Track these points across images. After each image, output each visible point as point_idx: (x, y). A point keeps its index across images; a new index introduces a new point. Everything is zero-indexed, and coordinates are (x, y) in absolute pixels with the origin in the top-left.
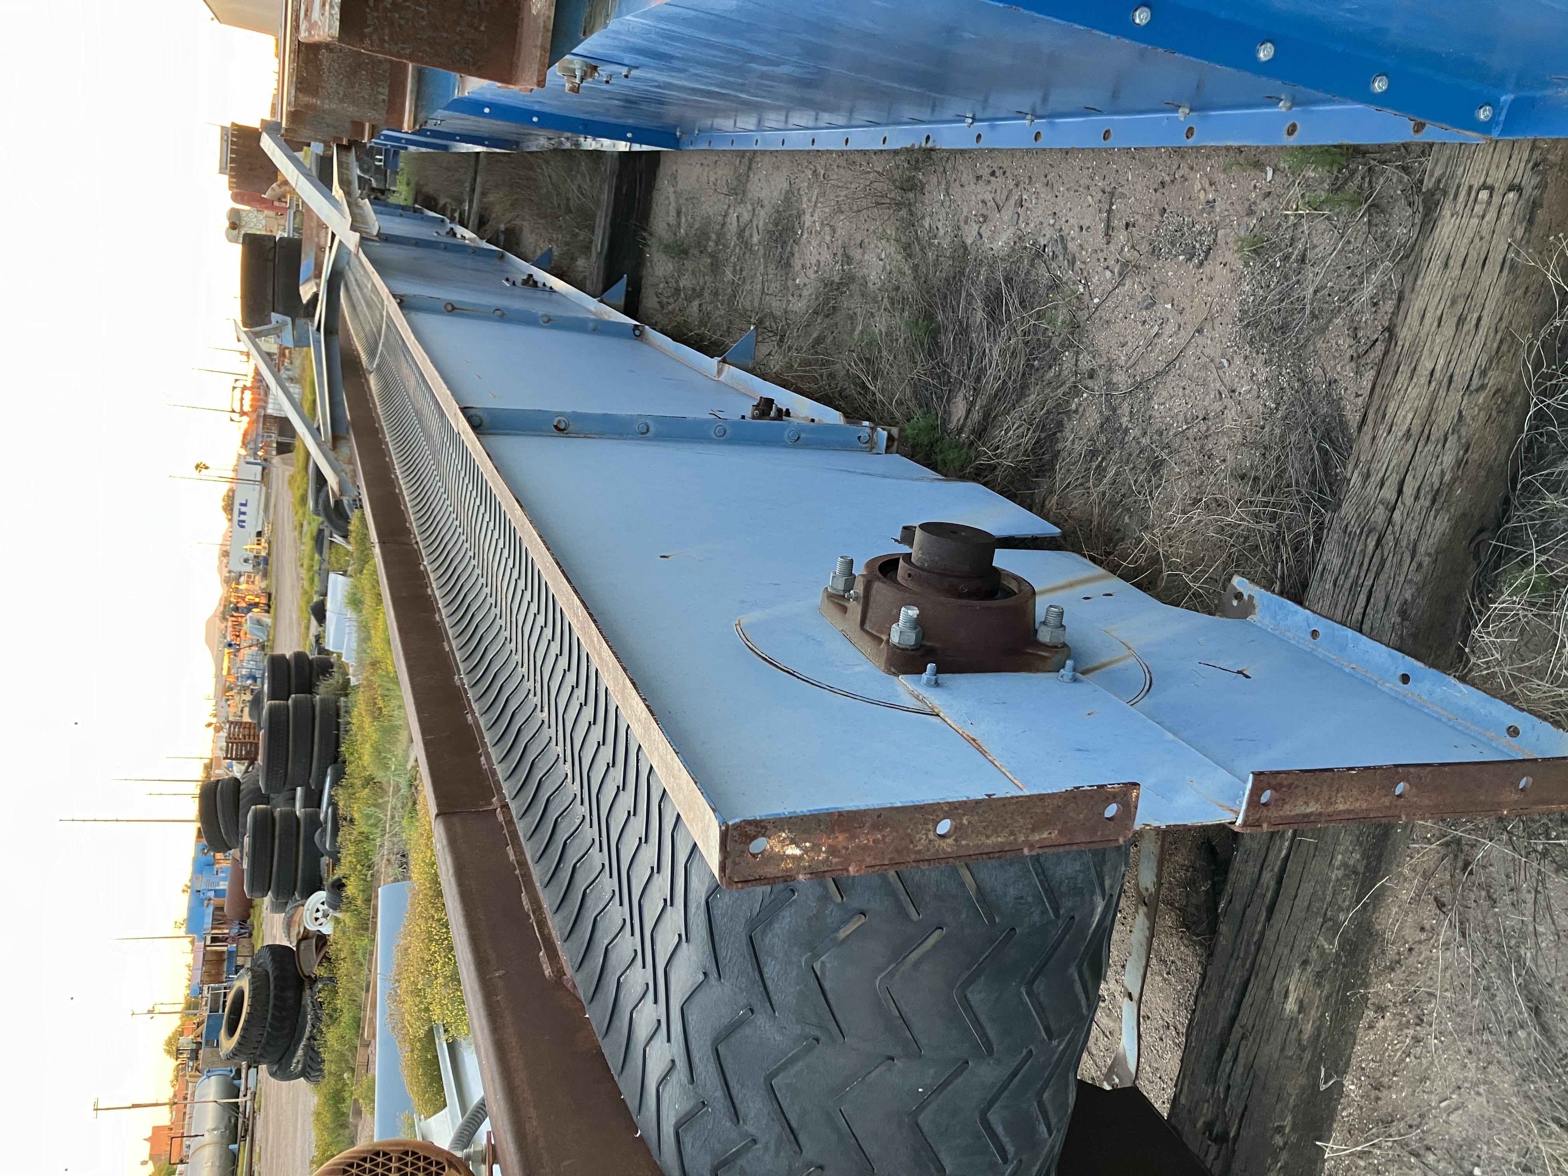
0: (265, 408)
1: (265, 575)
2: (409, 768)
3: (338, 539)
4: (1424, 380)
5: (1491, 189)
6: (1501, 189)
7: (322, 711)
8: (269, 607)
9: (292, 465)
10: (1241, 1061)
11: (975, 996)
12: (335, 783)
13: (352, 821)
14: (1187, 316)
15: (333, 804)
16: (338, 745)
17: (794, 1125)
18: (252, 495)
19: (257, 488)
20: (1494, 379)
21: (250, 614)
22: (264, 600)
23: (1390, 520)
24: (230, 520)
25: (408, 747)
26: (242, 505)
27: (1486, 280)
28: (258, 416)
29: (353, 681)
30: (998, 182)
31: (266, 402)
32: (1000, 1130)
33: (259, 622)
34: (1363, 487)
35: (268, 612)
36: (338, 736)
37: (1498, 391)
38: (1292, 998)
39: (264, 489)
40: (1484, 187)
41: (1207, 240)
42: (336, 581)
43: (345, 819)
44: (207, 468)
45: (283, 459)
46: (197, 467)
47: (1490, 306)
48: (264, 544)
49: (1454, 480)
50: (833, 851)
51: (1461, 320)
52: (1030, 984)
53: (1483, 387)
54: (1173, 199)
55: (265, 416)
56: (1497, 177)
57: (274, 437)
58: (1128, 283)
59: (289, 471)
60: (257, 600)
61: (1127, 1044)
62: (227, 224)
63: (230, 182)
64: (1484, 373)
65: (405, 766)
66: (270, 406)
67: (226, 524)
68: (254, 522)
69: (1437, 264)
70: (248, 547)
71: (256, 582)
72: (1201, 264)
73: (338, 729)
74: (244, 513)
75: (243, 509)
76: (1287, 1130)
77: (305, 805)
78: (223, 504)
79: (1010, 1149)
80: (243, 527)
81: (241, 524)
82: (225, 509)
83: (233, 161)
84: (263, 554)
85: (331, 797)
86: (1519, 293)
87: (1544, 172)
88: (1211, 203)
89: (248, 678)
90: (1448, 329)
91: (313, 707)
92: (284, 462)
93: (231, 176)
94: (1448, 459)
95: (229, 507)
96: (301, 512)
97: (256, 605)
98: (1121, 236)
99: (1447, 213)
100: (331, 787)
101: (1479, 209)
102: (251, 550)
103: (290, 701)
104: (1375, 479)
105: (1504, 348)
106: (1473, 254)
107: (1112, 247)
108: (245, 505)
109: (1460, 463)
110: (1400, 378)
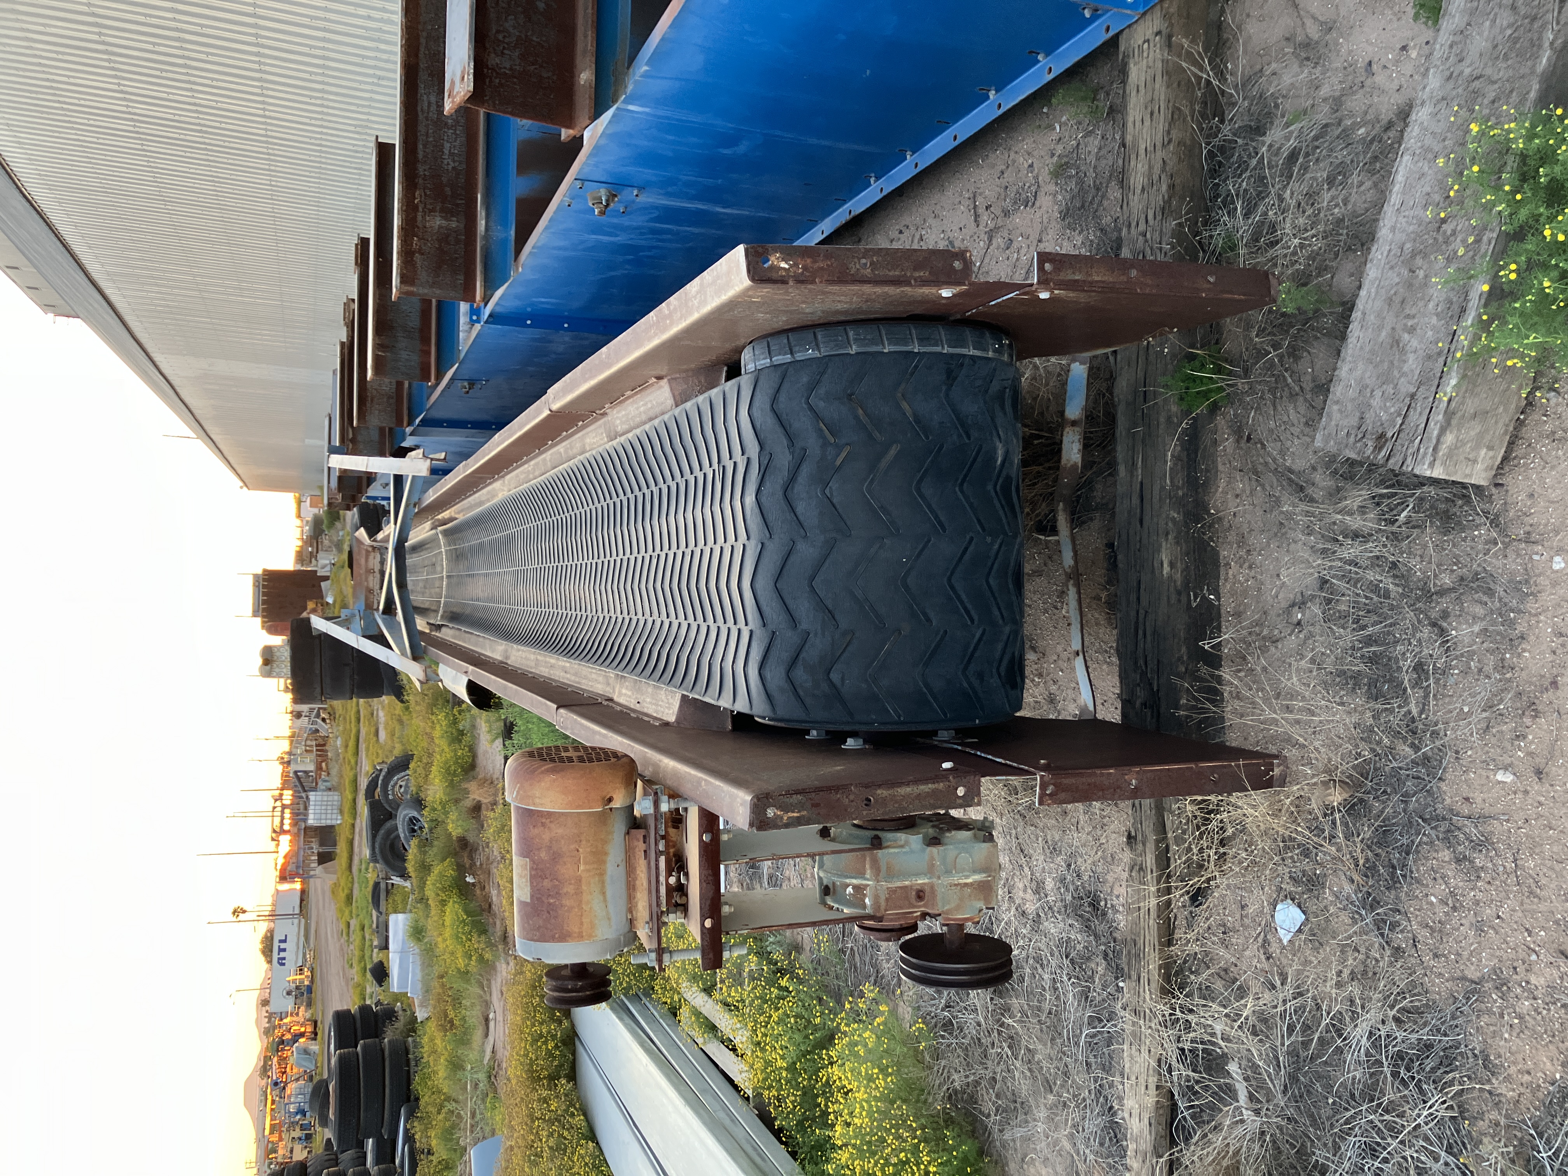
0: (305, 820)
1: (309, 1005)
2: (486, 1062)
3: (396, 880)
4: (1143, 156)
5: (1148, 41)
6: (1151, 38)
7: (390, 1055)
8: (316, 1034)
9: (335, 873)
10: (1148, 633)
11: (928, 491)
12: (410, 1115)
13: (430, 1152)
14: (1031, 238)
15: (409, 1139)
16: (409, 1082)
17: (830, 607)
18: (290, 929)
19: (296, 921)
20: (1175, 134)
21: (296, 1045)
22: (309, 1029)
23: (1146, 241)
24: (270, 962)
25: (483, 1043)
26: (281, 941)
27: (1157, 86)
28: (299, 830)
29: (420, 1015)
30: (907, 233)
31: (306, 815)
32: (964, 597)
33: (306, 1052)
34: (1129, 233)
35: (315, 1039)
36: (408, 1072)
37: (1179, 143)
38: (1165, 565)
39: (303, 921)
40: (1144, 42)
41: (1033, 189)
42: (396, 922)
43: (423, 1152)
44: (244, 912)
45: (325, 868)
46: (234, 912)
47: (1162, 97)
48: (307, 972)
49: (1170, 198)
50: (805, 268)
51: (1152, 114)
52: (962, 484)
53: (1170, 141)
54: (1010, 177)
55: (306, 829)
56: (1149, 34)
57: (316, 847)
58: (994, 242)
59: (331, 880)
60: (303, 1029)
61: (1085, 696)
62: (260, 661)
63: (263, 622)
64: (1169, 132)
65: (482, 1061)
66: (311, 816)
67: (266, 966)
68: (292, 956)
69: (1134, 93)
70: (291, 978)
71: (301, 1014)
72: (1034, 204)
73: (408, 1065)
74: (284, 950)
75: (283, 946)
76: (1185, 658)
77: (378, 1161)
78: (260, 946)
79: (976, 617)
80: (284, 964)
81: (281, 962)
82: (264, 952)
83: (264, 602)
84: (306, 983)
85: (406, 1131)
86: (1175, 85)
87: (1170, 18)
88: (1031, 166)
89: (297, 1113)
90: (1147, 123)
91: (382, 1051)
92: (327, 871)
93: (263, 617)
94: (1164, 188)
95: (267, 950)
96: (347, 913)
97: (302, 1035)
98: (985, 217)
99: (1132, 65)
100: (406, 1121)
101: (1145, 54)
102: (294, 981)
103: (359, 1048)
104: (1134, 224)
105: (1176, 117)
106: (1148, 79)
107: (981, 227)
108: (285, 941)
109: (1172, 187)
110: (1132, 163)
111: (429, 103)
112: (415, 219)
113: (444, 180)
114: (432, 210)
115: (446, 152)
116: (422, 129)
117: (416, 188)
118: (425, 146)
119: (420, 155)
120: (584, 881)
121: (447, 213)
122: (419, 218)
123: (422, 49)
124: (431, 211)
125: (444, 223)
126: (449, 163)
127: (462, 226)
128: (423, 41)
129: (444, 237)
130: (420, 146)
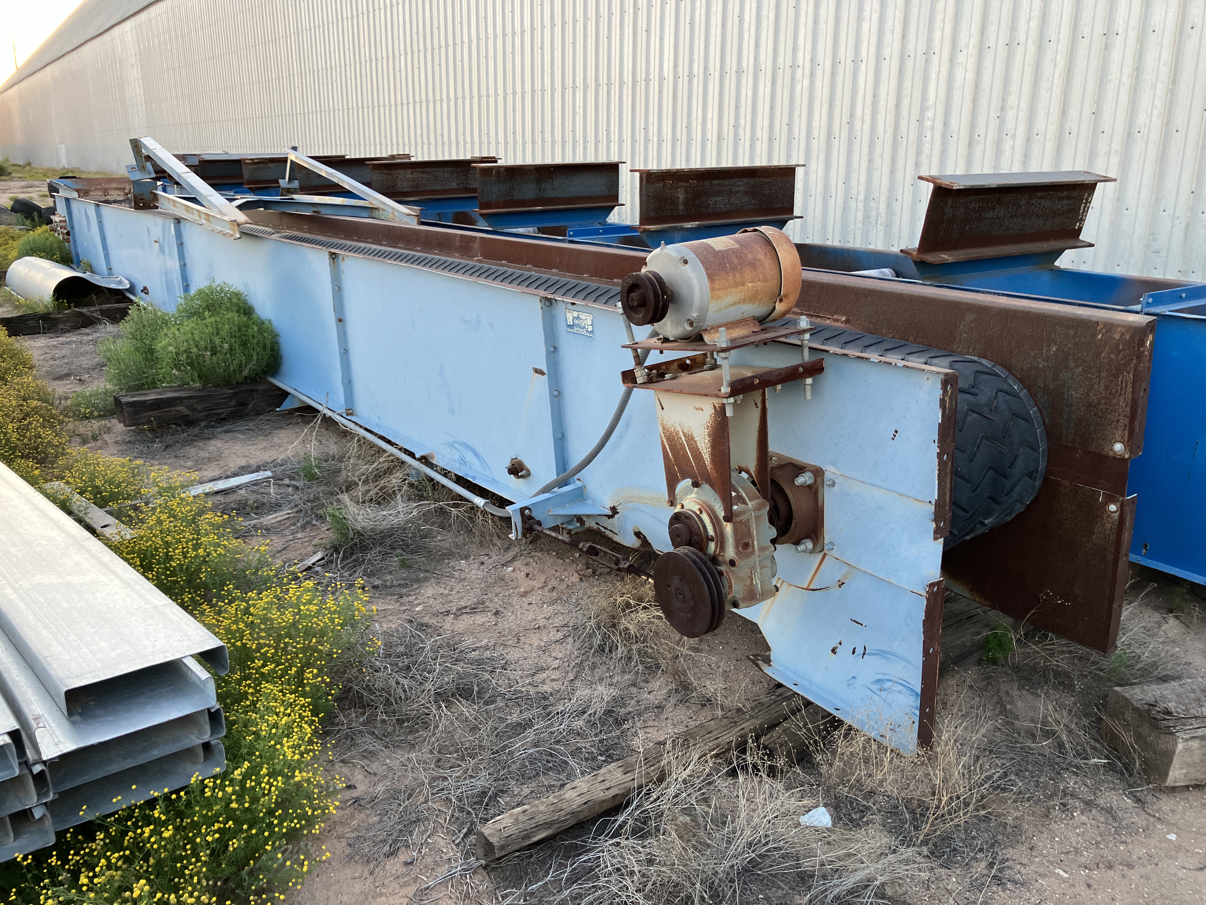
111: (739, 186)
112: (681, 181)
113: (703, 199)
114: (687, 193)
115: (717, 199)
116: (727, 182)
117: (698, 180)
118: (719, 184)
119: (714, 182)
120: (742, 287)
121: (686, 202)
122: (682, 184)
123: (765, 180)
124: (686, 191)
125: (681, 200)
126: (711, 201)
127: (680, 213)
128: (768, 180)
129: (673, 201)
130: (718, 182)
